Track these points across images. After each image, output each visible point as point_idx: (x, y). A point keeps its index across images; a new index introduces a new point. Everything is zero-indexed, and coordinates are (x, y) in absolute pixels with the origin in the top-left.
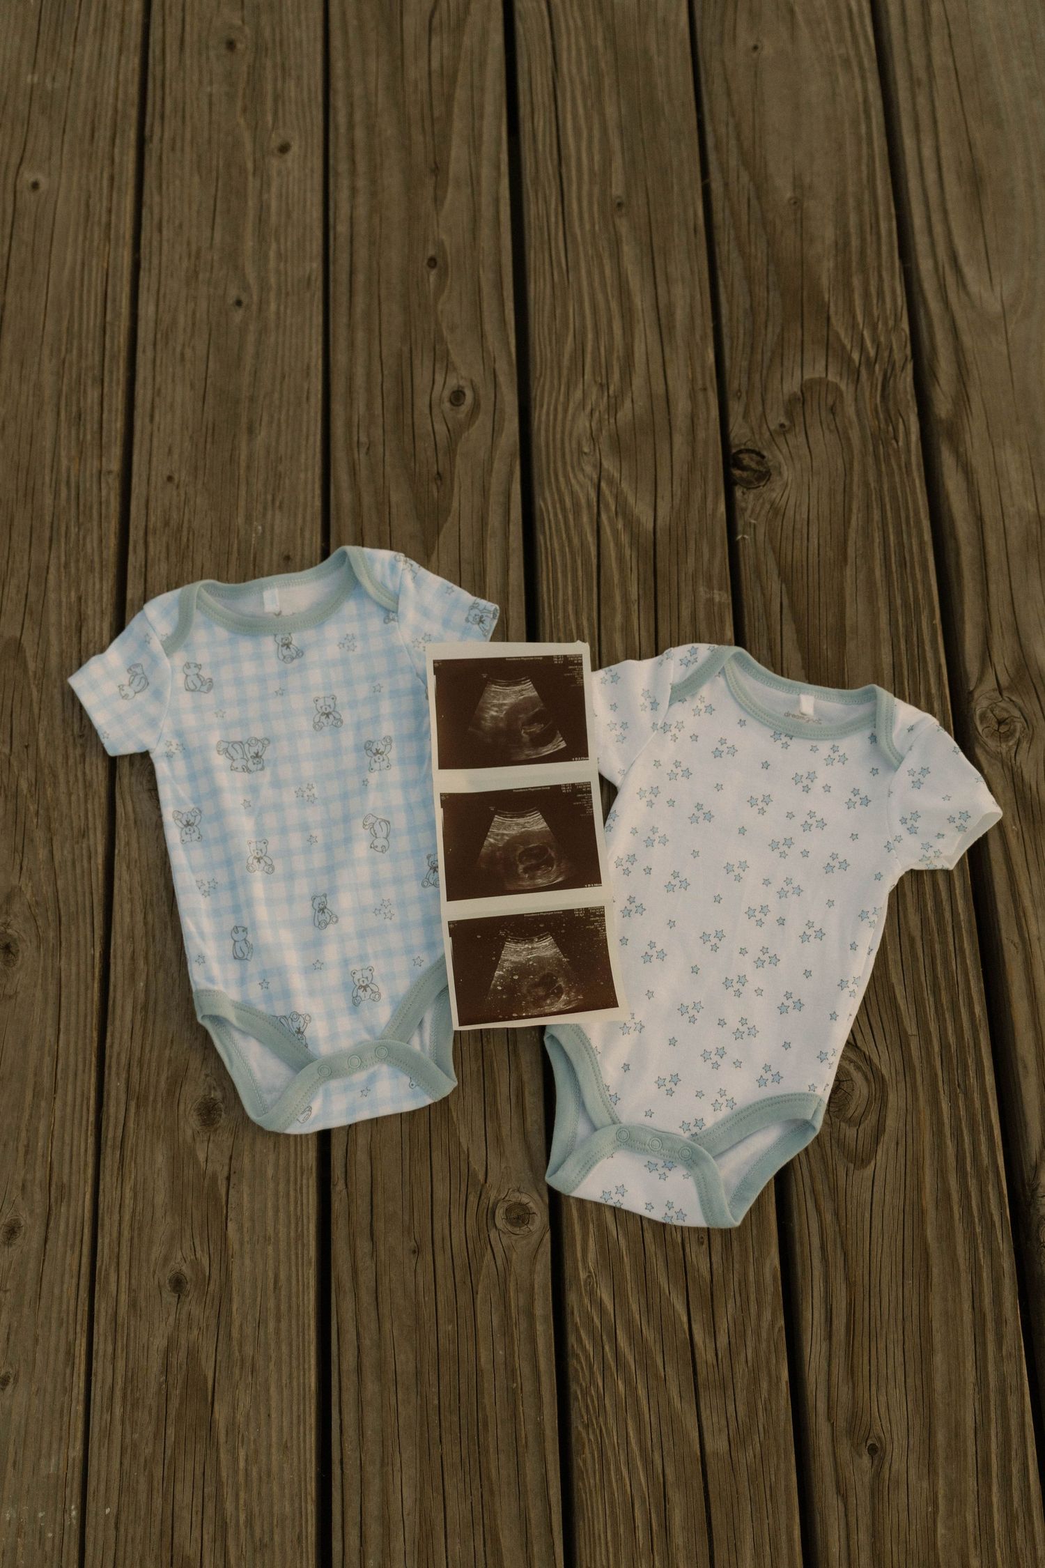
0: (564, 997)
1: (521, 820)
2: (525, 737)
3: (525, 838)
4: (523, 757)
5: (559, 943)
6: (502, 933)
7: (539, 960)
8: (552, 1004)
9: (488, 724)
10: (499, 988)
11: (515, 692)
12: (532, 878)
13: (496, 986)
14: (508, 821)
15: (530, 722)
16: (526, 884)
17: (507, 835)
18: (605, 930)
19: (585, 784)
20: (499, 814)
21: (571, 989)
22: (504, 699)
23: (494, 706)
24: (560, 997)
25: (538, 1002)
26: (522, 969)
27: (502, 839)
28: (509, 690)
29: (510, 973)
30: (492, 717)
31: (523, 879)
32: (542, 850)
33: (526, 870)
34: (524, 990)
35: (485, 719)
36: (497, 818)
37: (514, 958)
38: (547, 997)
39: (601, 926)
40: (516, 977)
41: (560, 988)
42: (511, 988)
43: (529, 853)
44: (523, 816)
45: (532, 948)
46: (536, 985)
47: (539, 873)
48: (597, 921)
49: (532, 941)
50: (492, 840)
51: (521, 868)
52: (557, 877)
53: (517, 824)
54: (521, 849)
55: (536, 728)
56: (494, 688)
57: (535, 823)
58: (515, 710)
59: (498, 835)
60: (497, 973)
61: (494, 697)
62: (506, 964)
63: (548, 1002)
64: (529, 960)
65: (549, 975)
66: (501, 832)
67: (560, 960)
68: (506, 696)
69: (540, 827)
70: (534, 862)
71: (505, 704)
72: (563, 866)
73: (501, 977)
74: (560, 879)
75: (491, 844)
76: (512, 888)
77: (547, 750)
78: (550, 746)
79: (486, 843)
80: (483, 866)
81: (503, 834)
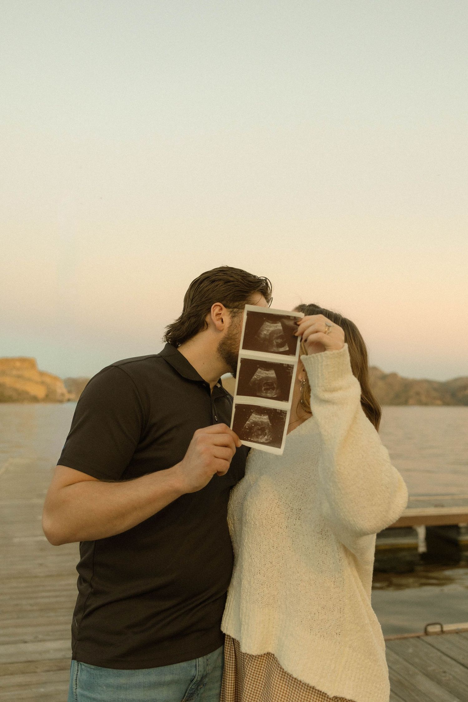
0: (266, 437)
1: (267, 372)
2: (275, 343)
3: (267, 378)
4: (273, 350)
5: (270, 418)
6: (252, 411)
7: (262, 422)
8: (262, 438)
9: (262, 336)
10: (247, 427)
11: (274, 326)
12: (266, 393)
13: (246, 426)
14: (263, 371)
15: (277, 338)
16: (264, 394)
17: (261, 376)
18: (286, 419)
19: (292, 365)
20: (260, 369)
21: (269, 435)
22: (270, 328)
23: (266, 330)
24: (265, 437)
25: (257, 436)
26: (256, 423)
27: (259, 377)
28: (272, 325)
29: (252, 423)
30: (265, 334)
31: (263, 392)
32: (272, 384)
33: (265, 390)
34: (255, 430)
35: (261, 334)
36: (259, 370)
37: (254, 419)
38: (261, 435)
39: (285, 417)
40: (253, 425)
41: (266, 433)
42: (251, 428)
43: (267, 384)
44: (268, 371)
45: (261, 418)
46: (259, 430)
47: (269, 391)
48: (284, 415)
49: (261, 415)
50: (256, 377)
51: (263, 388)
52: (274, 395)
53: (266, 373)
54: (265, 382)
55: (279, 341)
56: (267, 323)
57: (272, 374)
58: (272, 333)
59: (258, 375)
60: (248, 422)
61: (267, 327)
62: (251, 420)
63: (261, 437)
64: (259, 421)
65: (264, 428)
66: (259, 374)
67: (268, 424)
68: (271, 327)
69: (273, 376)
70: (268, 387)
71: (270, 330)
72: (278, 391)
73: (248, 424)
74: (275, 396)
75: (255, 378)
76: (258, 394)
77: (282, 350)
78: (283, 348)
79: (253, 377)
80: (251, 385)
81: (260, 376)
